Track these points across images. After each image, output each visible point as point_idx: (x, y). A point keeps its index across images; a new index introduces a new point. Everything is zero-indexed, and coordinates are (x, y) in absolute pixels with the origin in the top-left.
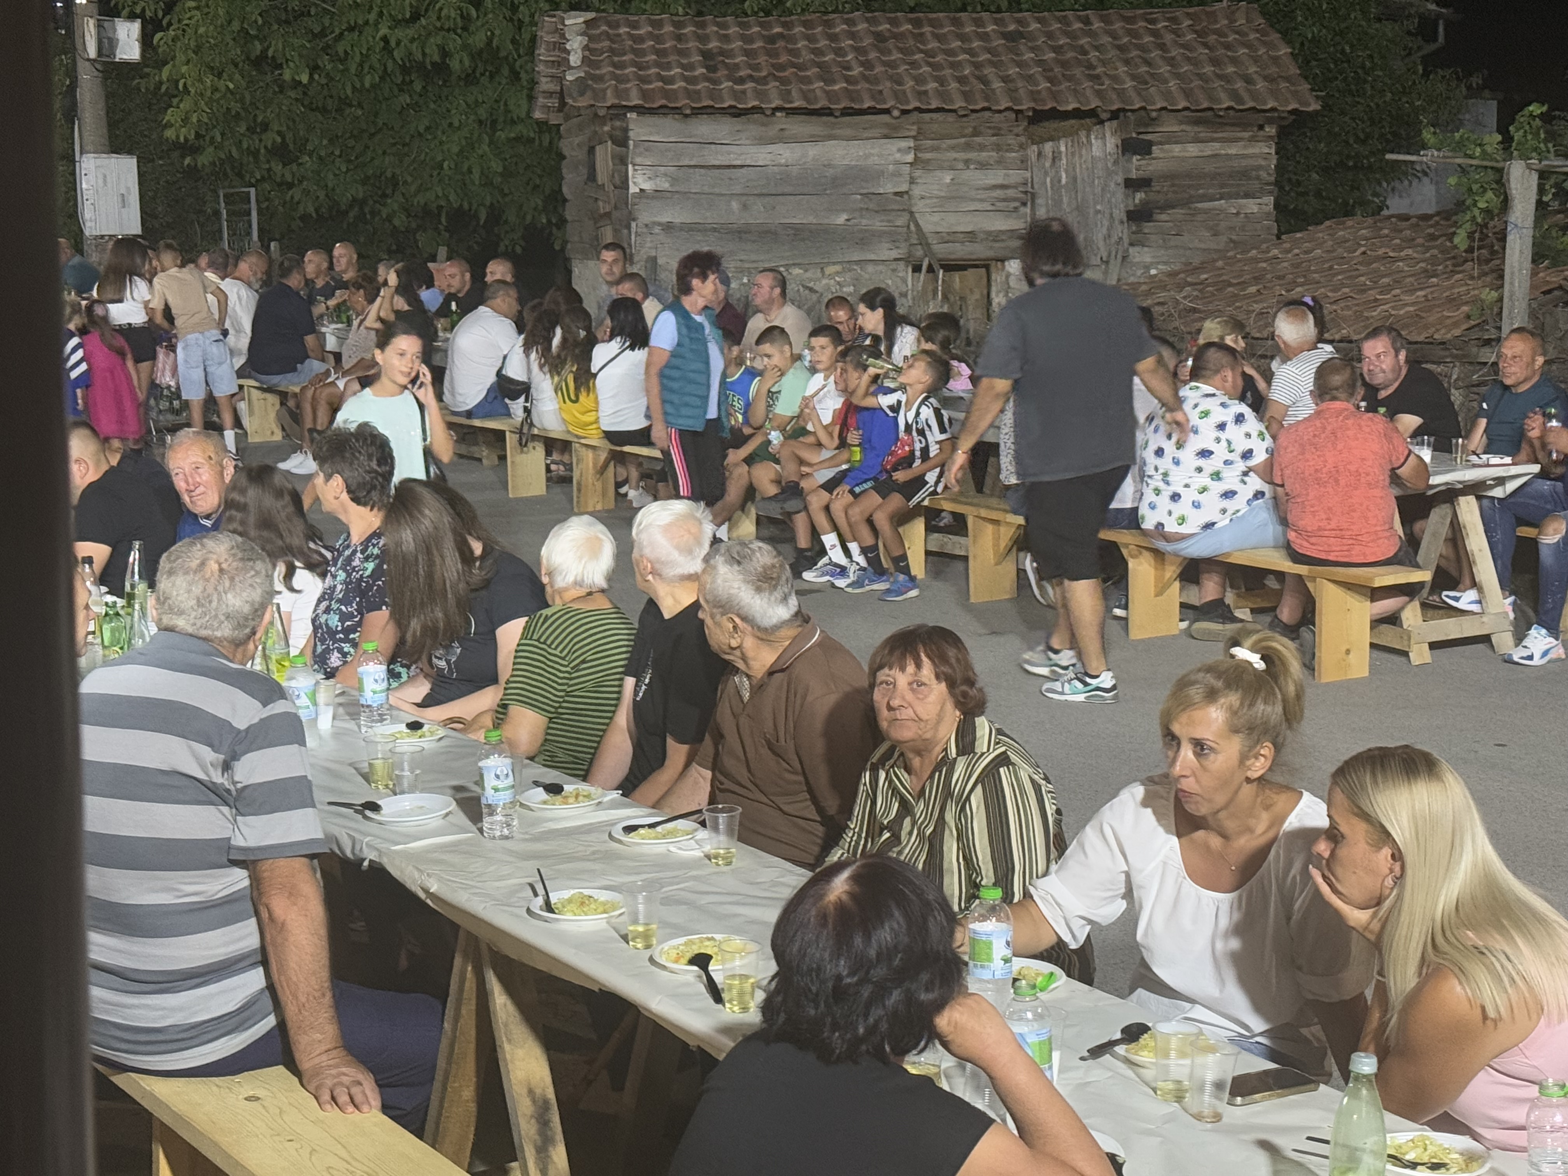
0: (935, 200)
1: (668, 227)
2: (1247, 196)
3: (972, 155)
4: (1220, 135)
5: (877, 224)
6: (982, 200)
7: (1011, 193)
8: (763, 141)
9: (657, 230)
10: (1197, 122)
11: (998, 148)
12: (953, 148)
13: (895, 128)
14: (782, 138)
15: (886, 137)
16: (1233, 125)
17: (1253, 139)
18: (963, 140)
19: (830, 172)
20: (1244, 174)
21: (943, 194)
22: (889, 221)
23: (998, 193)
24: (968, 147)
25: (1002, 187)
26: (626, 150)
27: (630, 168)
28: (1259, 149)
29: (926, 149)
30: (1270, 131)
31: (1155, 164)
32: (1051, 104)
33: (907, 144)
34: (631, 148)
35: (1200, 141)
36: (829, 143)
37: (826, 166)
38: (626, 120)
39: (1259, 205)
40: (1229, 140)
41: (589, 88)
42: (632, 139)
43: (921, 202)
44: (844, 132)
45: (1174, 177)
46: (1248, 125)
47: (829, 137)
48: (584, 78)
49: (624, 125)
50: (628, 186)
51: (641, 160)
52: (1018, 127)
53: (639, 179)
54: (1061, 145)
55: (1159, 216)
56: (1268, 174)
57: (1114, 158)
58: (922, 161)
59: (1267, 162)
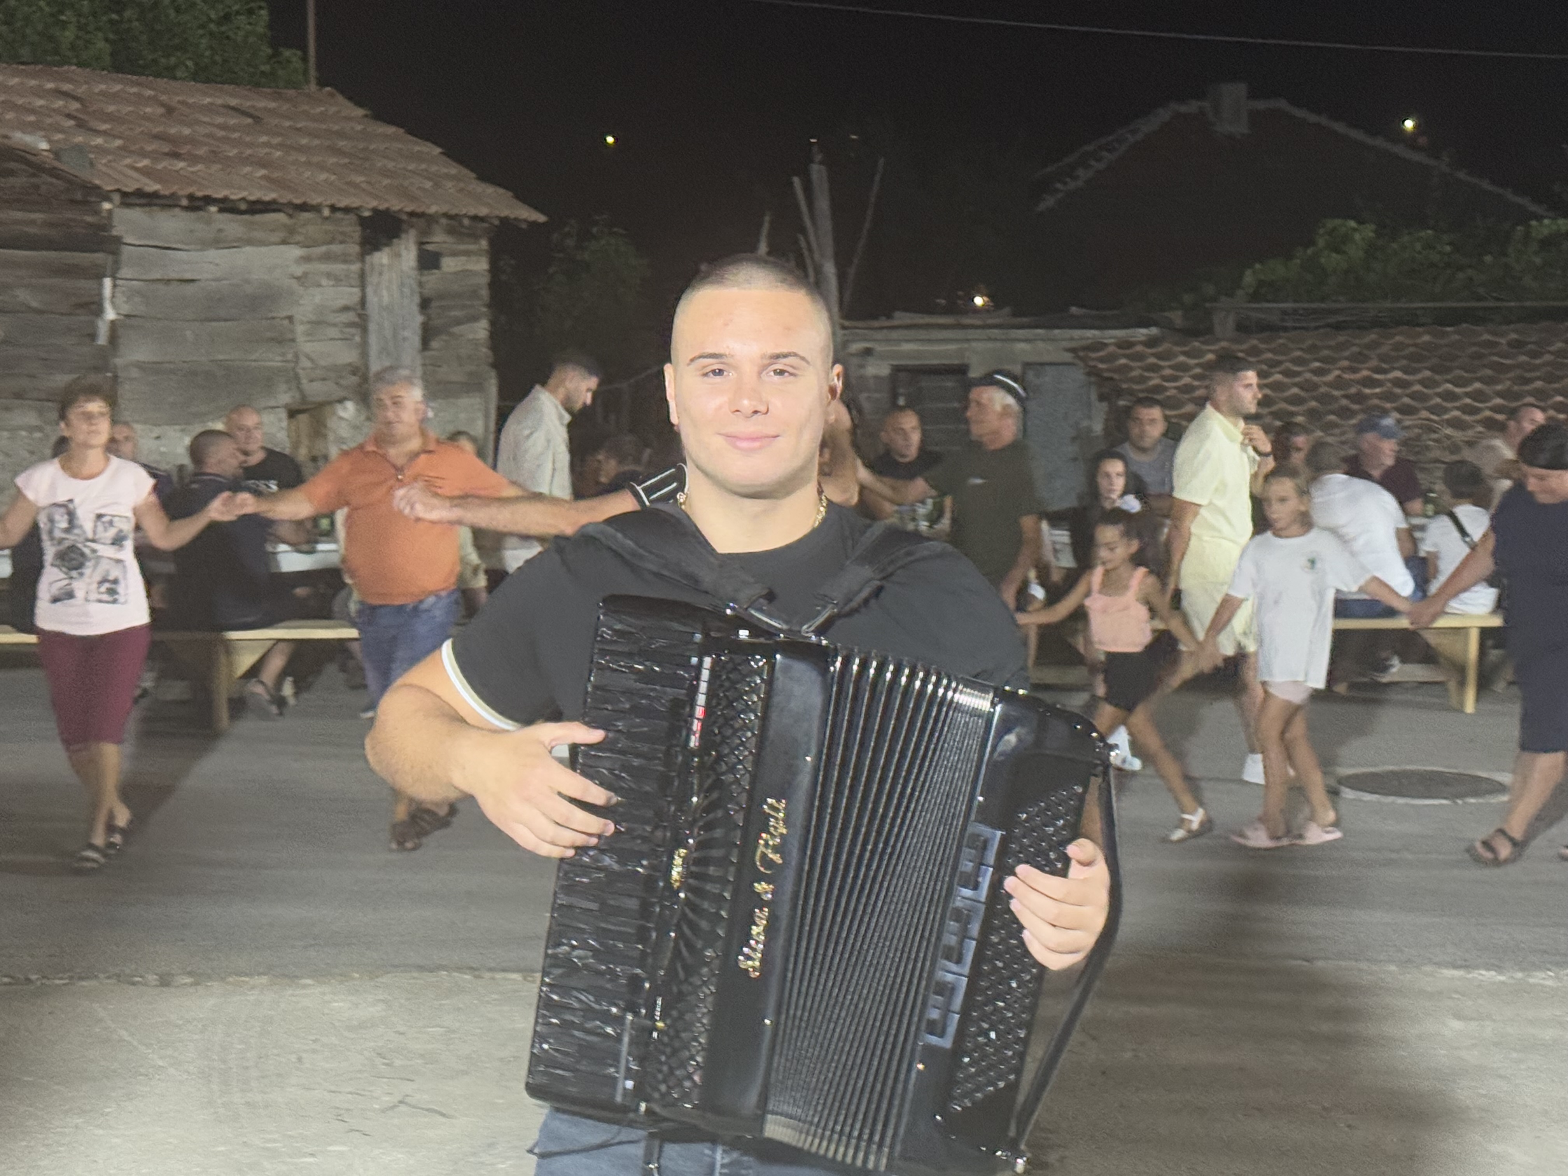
0: (308, 326)
2: (478, 320)
3: (330, 267)
4: (462, 247)
5: (275, 359)
6: (335, 325)
7: (353, 316)
8: (205, 245)
9: (135, 373)
10: (451, 231)
11: (345, 259)
12: (321, 258)
14: (218, 242)
15: (284, 242)
16: (469, 235)
17: (480, 253)
18: (324, 249)
19: (248, 290)
20: (474, 294)
21: (314, 318)
22: (283, 355)
23: (344, 317)
24: (327, 258)
25: (346, 309)
26: (99, 257)
27: (108, 282)
28: (482, 265)
29: (307, 259)
30: (484, 244)
31: (432, 279)
32: (395, 204)
33: (296, 252)
34: (115, 253)
35: (454, 254)
36: (248, 249)
37: (247, 281)
38: (97, 212)
39: (481, 330)
40: (467, 253)
41: (92, 164)
42: (118, 241)
43: (300, 329)
44: (258, 235)
45: (441, 296)
46: (474, 237)
47: (250, 242)
48: (80, 149)
49: (89, 219)
50: (99, 311)
51: (124, 272)
52: (356, 233)
53: (121, 299)
54: (382, 257)
55: (434, 344)
56: (485, 293)
57: (414, 273)
58: (305, 275)
59: (484, 280)
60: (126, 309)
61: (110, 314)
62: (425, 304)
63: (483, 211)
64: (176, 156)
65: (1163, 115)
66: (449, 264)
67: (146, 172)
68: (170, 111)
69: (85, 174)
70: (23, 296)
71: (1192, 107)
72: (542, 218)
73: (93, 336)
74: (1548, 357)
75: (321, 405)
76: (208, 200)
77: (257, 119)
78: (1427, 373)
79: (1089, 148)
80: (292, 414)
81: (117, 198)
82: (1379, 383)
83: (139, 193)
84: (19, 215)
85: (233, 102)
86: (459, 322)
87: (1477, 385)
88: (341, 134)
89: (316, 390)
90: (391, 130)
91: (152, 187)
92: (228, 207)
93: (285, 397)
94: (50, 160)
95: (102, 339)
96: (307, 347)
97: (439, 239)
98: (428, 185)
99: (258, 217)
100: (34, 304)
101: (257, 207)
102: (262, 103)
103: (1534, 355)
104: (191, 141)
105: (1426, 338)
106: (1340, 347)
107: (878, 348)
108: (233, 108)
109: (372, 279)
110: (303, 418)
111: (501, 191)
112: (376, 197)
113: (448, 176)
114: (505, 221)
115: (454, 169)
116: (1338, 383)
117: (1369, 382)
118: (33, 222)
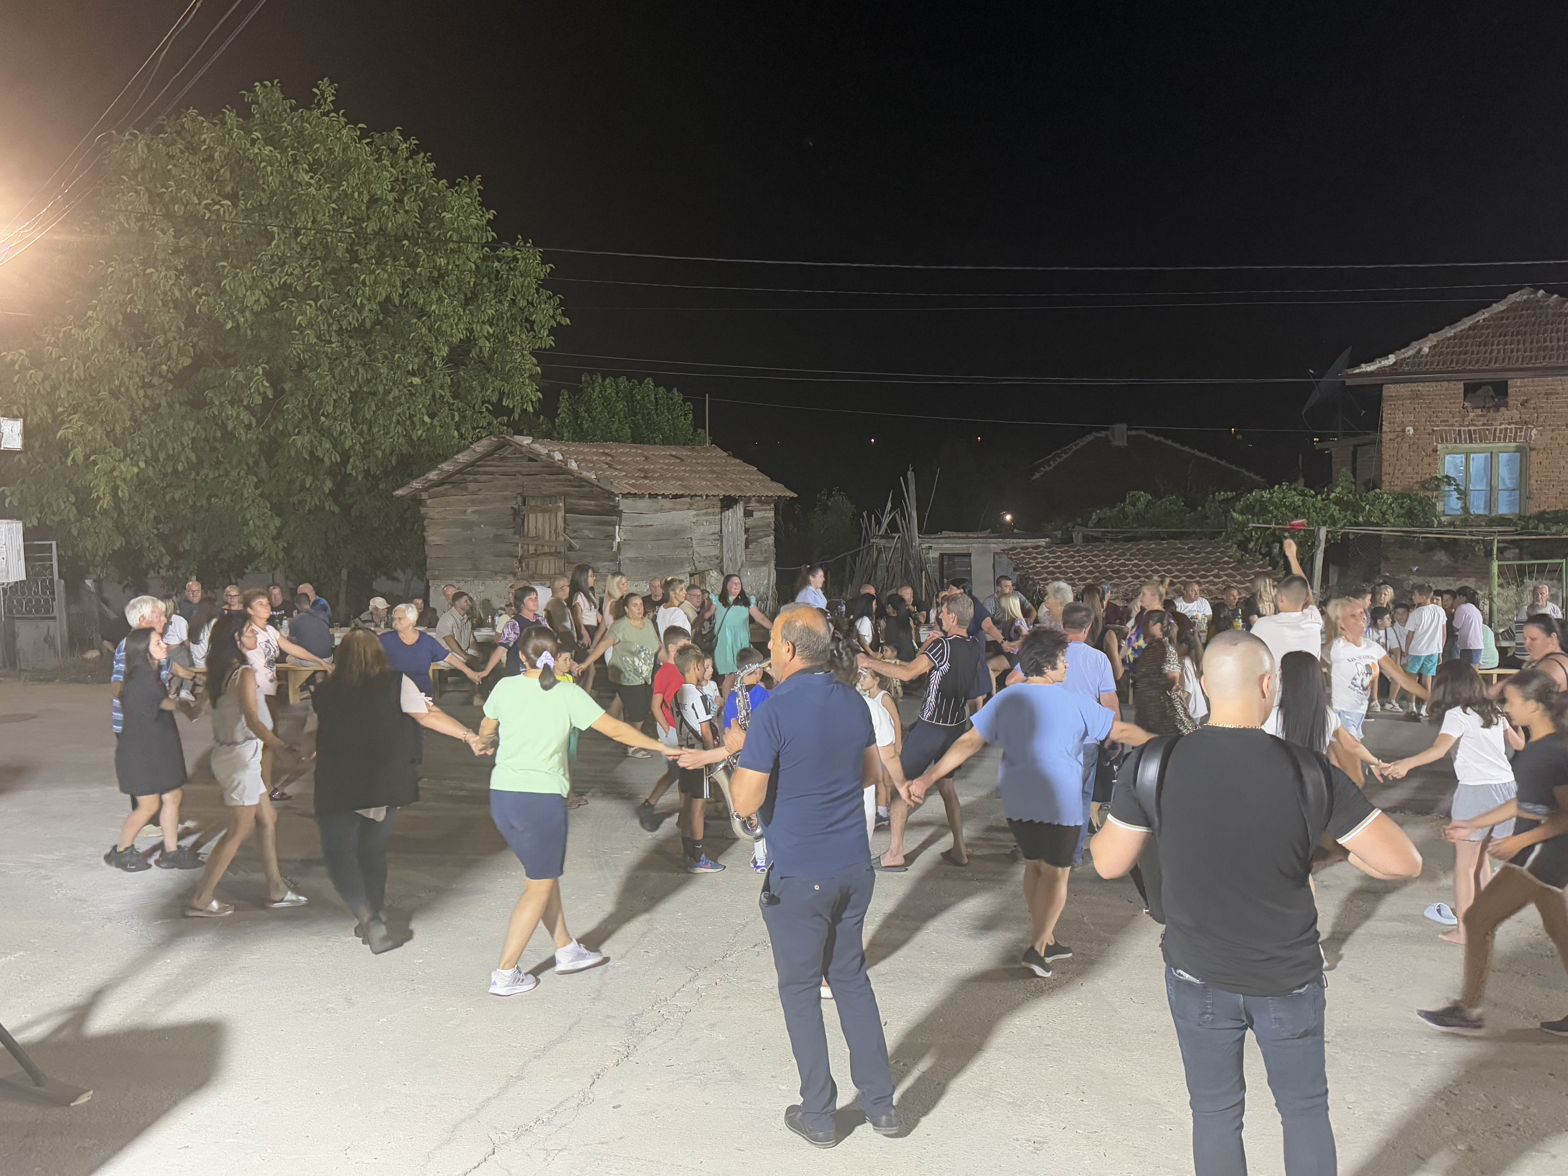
0: (698, 541)
1: (630, 559)
2: (769, 536)
3: (707, 518)
4: (763, 508)
5: (684, 554)
6: (709, 540)
7: (717, 537)
8: (656, 511)
9: (627, 561)
10: (758, 502)
11: (713, 514)
12: (704, 514)
13: (691, 505)
14: (662, 510)
15: (689, 509)
16: (765, 503)
17: (770, 510)
18: (704, 511)
19: (674, 528)
20: (768, 526)
21: (700, 538)
22: (688, 552)
23: (713, 537)
24: (706, 514)
25: (714, 533)
26: (614, 518)
27: (617, 527)
28: (772, 514)
29: (698, 515)
30: (772, 505)
31: (750, 521)
32: (733, 493)
33: (694, 512)
34: (620, 517)
35: (760, 510)
36: (674, 512)
37: (673, 525)
38: (614, 501)
39: (771, 540)
40: (765, 510)
41: (612, 483)
42: (621, 511)
43: (694, 542)
44: (678, 507)
45: (754, 527)
46: (769, 504)
47: (674, 509)
48: (606, 478)
49: (611, 503)
50: (614, 539)
51: (623, 523)
52: (719, 505)
53: (622, 534)
54: (729, 513)
55: (750, 546)
56: (773, 525)
57: (743, 519)
58: (697, 521)
59: (773, 520)
60: (624, 537)
61: (618, 539)
62: (747, 531)
63: (770, 494)
64: (645, 478)
65: (1089, 438)
66: (757, 515)
67: (632, 485)
68: (647, 458)
69: (609, 488)
70: (587, 533)
71: (1103, 434)
72: (796, 496)
73: (612, 548)
74: (1203, 554)
75: (704, 571)
76: (657, 495)
77: (682, 460)
78: (1149, 561)
79: (1059, 451)
80: (691, 575)
81: (620, 496)
82: (1127, 565)
83: (629, 493)
84: (586, 502)
85: (674, 453)
86: (761, 537)
87: (1169, 567)
88: (715, 465)
89: (701, 566)
90: (737, 461)
91: (634, 491)
92: (664, 496)
93: (688, 569)
94: (596, 483)
95: (615, 549)
96: (698, 549)
97: (753, 504)
98: (748, 484)
99: (678, 500)
100: (591, 536)
101: (676, 497)
102: (684, 452)
103: (1198, 553)
104: (653, 471)
105: (1153, 546)
106: (1116, 549)
107: (934, 546)
108: (673, 456)
109: (725, 522)
110: (697, 576)
111: (780, 485)
112: (724, 490)
113: (758, 480)
114: (779, 497)
115: (762, 476)
116: (1111, 565)
117: (1124, 565)
118: (591, 505)
